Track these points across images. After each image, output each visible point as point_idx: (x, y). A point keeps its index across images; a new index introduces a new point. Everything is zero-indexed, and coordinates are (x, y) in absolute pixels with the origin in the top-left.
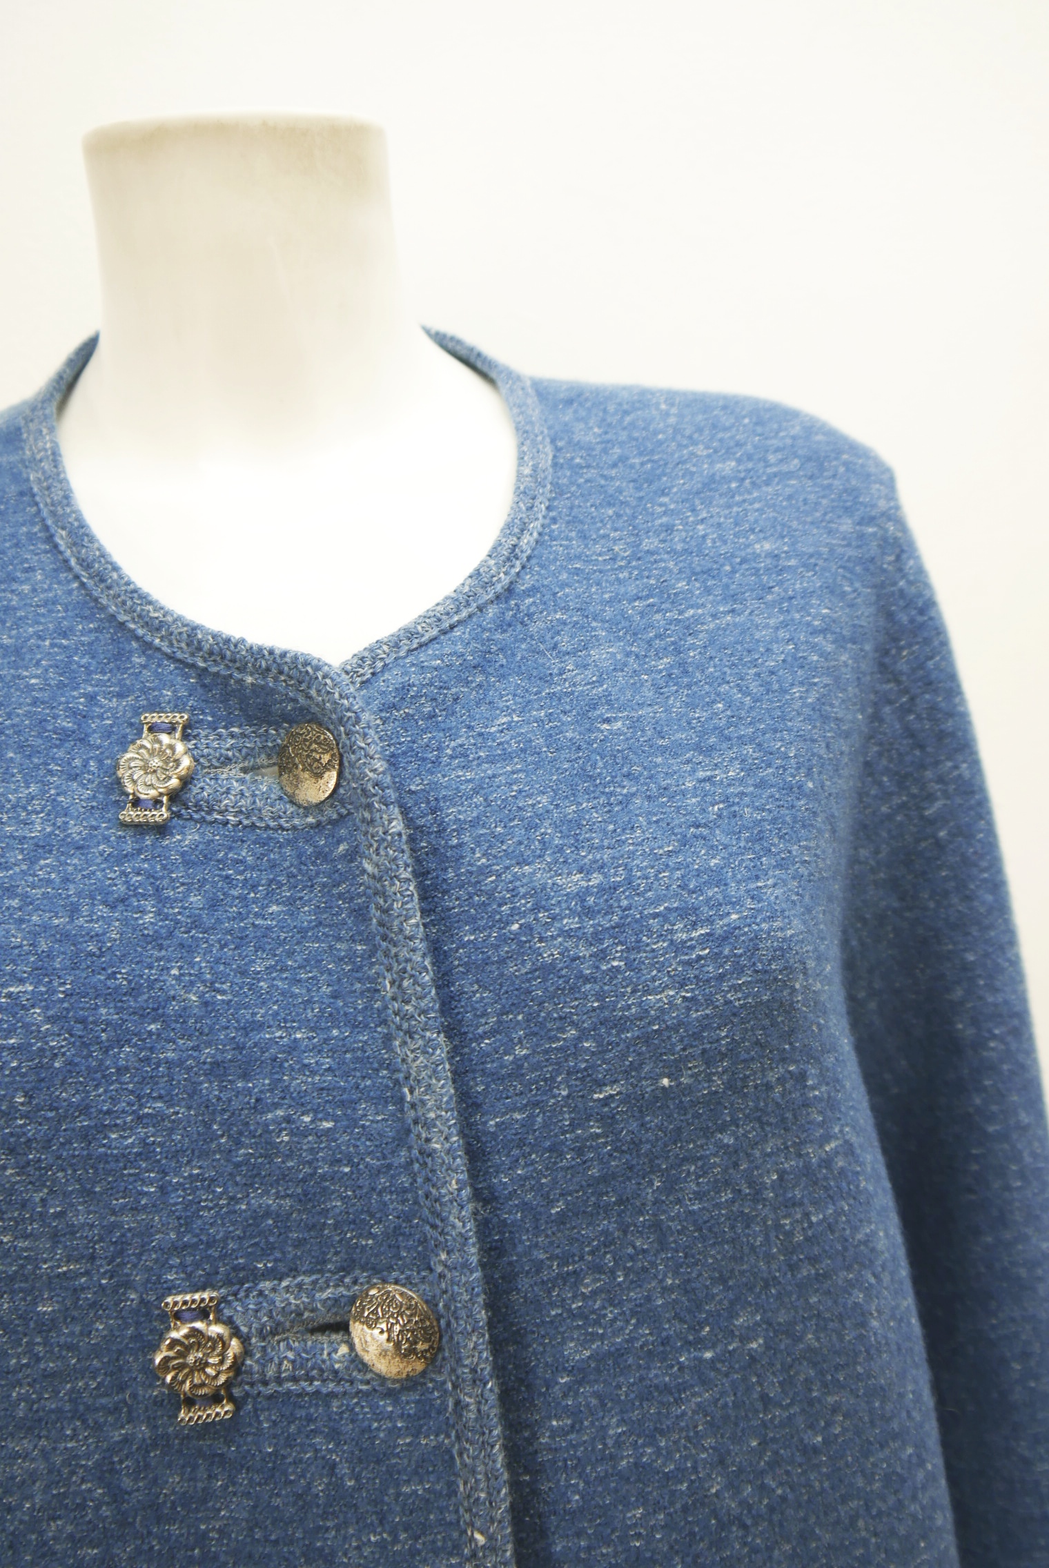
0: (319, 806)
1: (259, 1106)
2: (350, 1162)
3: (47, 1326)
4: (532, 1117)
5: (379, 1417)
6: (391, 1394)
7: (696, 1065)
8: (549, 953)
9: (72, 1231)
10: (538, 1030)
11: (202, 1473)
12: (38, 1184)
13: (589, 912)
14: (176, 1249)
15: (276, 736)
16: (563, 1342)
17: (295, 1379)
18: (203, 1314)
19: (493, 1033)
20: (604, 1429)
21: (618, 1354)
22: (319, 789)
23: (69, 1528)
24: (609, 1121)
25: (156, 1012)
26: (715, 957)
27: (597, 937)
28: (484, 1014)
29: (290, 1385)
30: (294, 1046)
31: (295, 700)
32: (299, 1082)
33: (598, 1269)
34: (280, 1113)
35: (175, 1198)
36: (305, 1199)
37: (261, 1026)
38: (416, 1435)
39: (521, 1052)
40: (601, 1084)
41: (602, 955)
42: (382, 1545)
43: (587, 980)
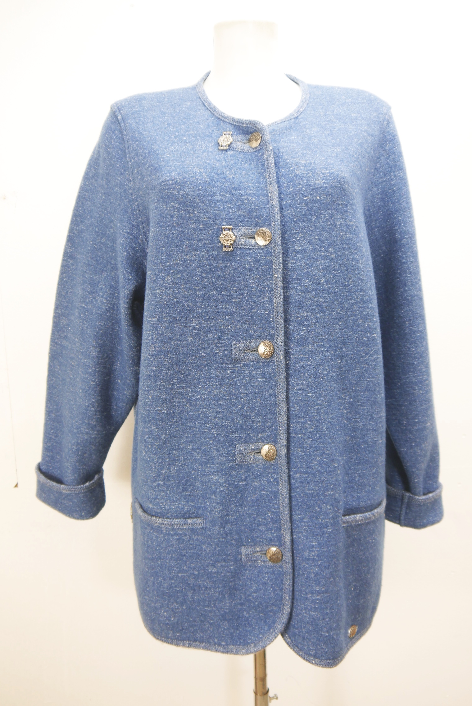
0: (256, 148)
1: (242, 195)
2: (258, 206)
3: (201, 230)
4: (292, 202)
5: (260, 253)
6: (262, 249)
7: (324, 196)
8: (298, 172)
9: (207, 212)
10: (294, 185)
11: (226, 262)
12: (203, 203)
13: (305, 166)
14: (226, 219)
15: (249, 137)
16: (295, 246)
17: (244, 245)
18: (229, 230)
19: (286, 186)
20: (301, 264)
21: (305, 250)
22: (255, 144)
23: (201, 270)
24: (307, 204)
25: (224, 178)
26: (330, 176)
27: (307, 170)
28: (285, 183)
29: (243, 246)
30: (249, 186)
31: (253, 128)
32: (250, 192)
33: (302, 232)
34: (246, 197)
35: (226, 209)
36: (249, 213)
37: (243, 183)
38: (266, 257)
39: (291, 190)
40: (305, 196)
41: (308, 174)
42: (258, 279)
43: (305, 177)
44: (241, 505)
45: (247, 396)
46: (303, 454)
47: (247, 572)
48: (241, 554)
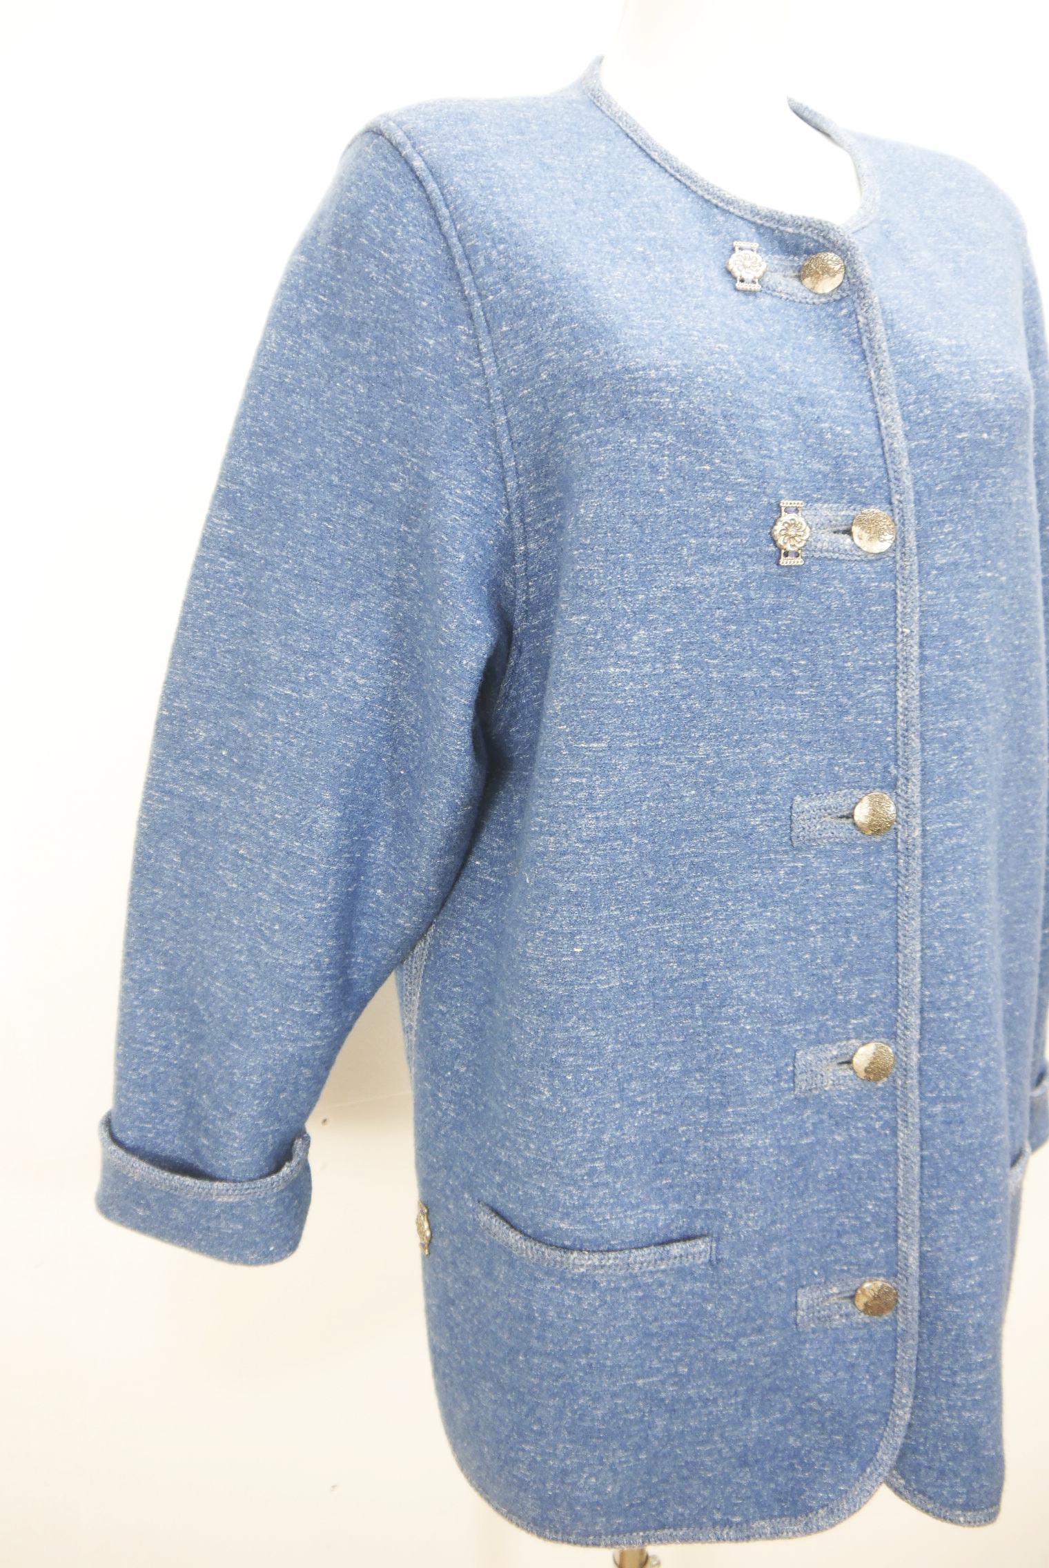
0: (830, 295)
1: (818, 420)
2: (857, 450)
3: (728, 508)
4: (931, 444)
5: (865, 572)
6: (870, 562)
7: (996, 431)
8: (940, 369)
9: (744, 462)
10: (935, 403)
11: (783, 594)
12: (733, 436)
13: (954, 355)
14: (786, 481)
15: (799, 261)
16: (936, 553)
17: (827, 551)
18: (797, 510)
19: (915, 403)
20: (948, 599)
21: (956, 564)
22: (828, 285)
23: (725, 614)
24: (961, 449)
25: (772, 370)
26: (1006, 383)
27: (959, 365)
28: (910, 394)
29: (826, 554)
30: (831, 397)
31: (817, 241)
32: (835, 413)
33: (952, 521)
34: (827, 425)
35: (785, 455)
36: (836, 466)
37: (815, 386)
38: (880, 582)
39: (927, 412)
40: (960, 431)
41: (961, 373)
42: (859, 637)
43: (956, 383)
44: (801, 1195)
45: (824, 929)
46: (951, 1057)
47: (808, 1346)
48: (796, 1306)
